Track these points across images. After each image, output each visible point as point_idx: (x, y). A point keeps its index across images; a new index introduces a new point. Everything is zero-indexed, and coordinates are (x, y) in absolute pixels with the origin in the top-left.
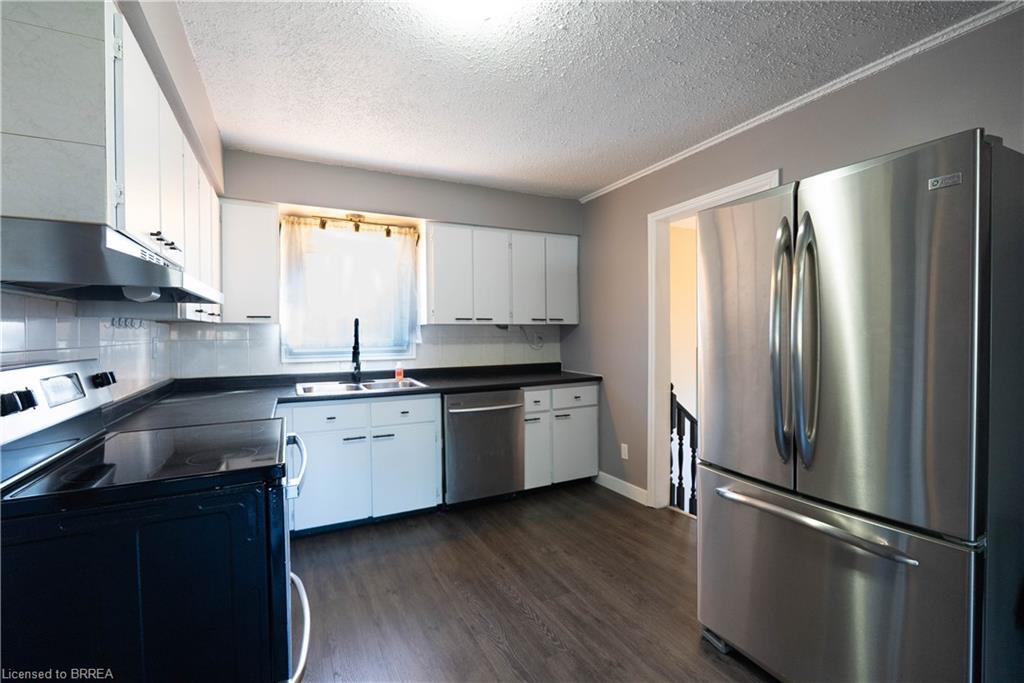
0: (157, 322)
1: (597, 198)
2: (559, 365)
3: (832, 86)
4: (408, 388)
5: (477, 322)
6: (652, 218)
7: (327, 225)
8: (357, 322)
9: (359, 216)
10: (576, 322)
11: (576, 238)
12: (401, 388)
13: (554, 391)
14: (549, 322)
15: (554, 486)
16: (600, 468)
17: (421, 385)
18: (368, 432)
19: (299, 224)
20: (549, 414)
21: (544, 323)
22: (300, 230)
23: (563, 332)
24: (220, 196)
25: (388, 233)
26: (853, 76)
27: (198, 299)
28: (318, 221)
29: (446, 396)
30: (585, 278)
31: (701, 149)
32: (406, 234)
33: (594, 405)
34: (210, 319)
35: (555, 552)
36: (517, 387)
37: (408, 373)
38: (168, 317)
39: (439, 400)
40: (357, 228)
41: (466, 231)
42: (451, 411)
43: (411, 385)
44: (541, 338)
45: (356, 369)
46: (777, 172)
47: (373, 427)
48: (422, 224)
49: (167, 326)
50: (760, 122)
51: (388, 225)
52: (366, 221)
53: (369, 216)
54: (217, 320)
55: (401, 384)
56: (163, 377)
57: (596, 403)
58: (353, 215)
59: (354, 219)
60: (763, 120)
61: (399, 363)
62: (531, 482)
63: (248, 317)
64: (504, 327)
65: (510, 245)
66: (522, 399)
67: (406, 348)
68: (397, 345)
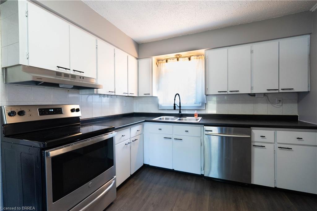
5: (230, 93)
9: (179, 55)
10: (307, 90)
11: (308, 36)
14: (281, 91)
19: (162, 63)
20: (273, 145)
21: (277, 91)
22: (162, 64)
23: (301, 97)
24: (137, 59)
25: (190, 59)
36: (249, 126)
39: (203, 128)
40: (178, 60)
45: (180, 112)
51: (190, 56)
52: (182, 56)
53: (182, 54)
58: (177, 55)
59: (177, 57)
61: (196, 111)
63: (144, 94)
64: (253, 95)
65: (252, 52)
66: (250, 134)
67: (201, 105)
68: (195, 104)
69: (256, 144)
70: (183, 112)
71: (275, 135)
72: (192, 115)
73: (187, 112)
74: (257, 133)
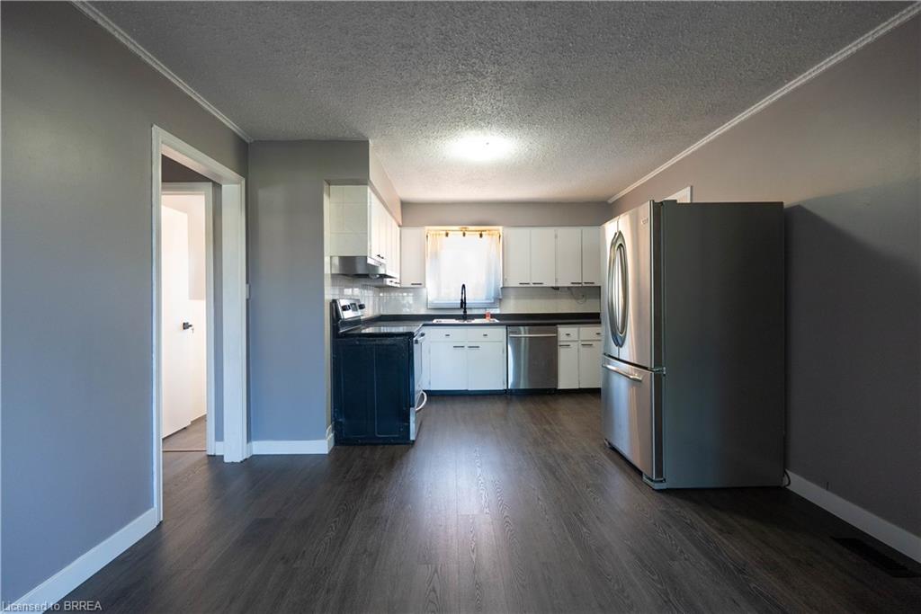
0: (376, 287)
5: (533, 286)
7: (449, 235)
8: (464, 286)
9: (465, 228)
12: (487, 322)
13: (581, 329)
14: (584, 285)
15: (580, 389)
17: (497, 321)
18: (466, 344)
19: (436, 235)
20: (577, 343)
21: (581, 285)
22: (437, 238)
24: (399, 226)
25: (481, 236)
27: (390, 277)
28: (444, 233)
29: (509, 328)
32: (493, 235)
34: (395, 285)
36: (555, 324)
37: (493, 316)
38: (380, 284)
39: (505, 330)
40: (464, 235)
41: (527, 230)
42: (513, 335)
43: (493, 321)
44: (582, 296)
45: (464, 312)
47: (468, 342)
48: (500, 229)
49: (378, 289)
51: (481, 232)
52: (470, 230)
53: (470, 228)
54: (398, 286)
55: (488, 320)
56: (377, 313)
58: (462, 228)
59: (463, 230)
61: (488, 310)
62: (562, 385)
63: (412, 284)
64: (557, 288)
65: (556, 237)
66: (556, 332)
67: (492, 301)
68: (487, 299)
69: (562, 344)
70: (469, 312)
71: (579, 331)
72: (483, 316)
73: (475, 312)
74: (564, 331)
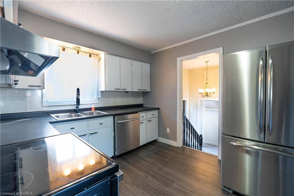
1: (158, 52)
2: (142, 104)
3: (240, 25)
4: (97, 115)
6: (178, 59)
7: (65, 50)
9: (79, 48)
10: (150, 91)
11: (150, 64)
12: (95, 115)
13: (147, 113)
15: (147, 144)
16: (159, 136)
17: (105, 113)
18: (87, 133)
20: (146, 120)
21: (141, 91)
23: (144, 94)
25: (90, 56)
26: (247, 23)
28: (62, 48)
29: (116, 117)
30: (153, 77)
31: (196, 39)
32: (95, 57)
33: (157, 117)
35: (161, 167)
37: (96, 109)
39: (113, 118)
40: (78, 53)
41: (118, 58)
42: (118, 122)
43: (99, 113)
44: (137, 96)
45: (76, 108)
46: (222, 48)
47: (88, 130)
48: (102, 54)
50: (217, 33)
51: (90, 53)
52: (81, 50)
53: (83, 49)
55: (95, 113)
57: (158, 116)
58: (76, 47)
59: (76, 49)
60: (218, 33)
61: (93, 105)
63: (29, 86)
65: (132, 65)
67: (94, 99)
69: (141, 122)
74: (141, 115)
